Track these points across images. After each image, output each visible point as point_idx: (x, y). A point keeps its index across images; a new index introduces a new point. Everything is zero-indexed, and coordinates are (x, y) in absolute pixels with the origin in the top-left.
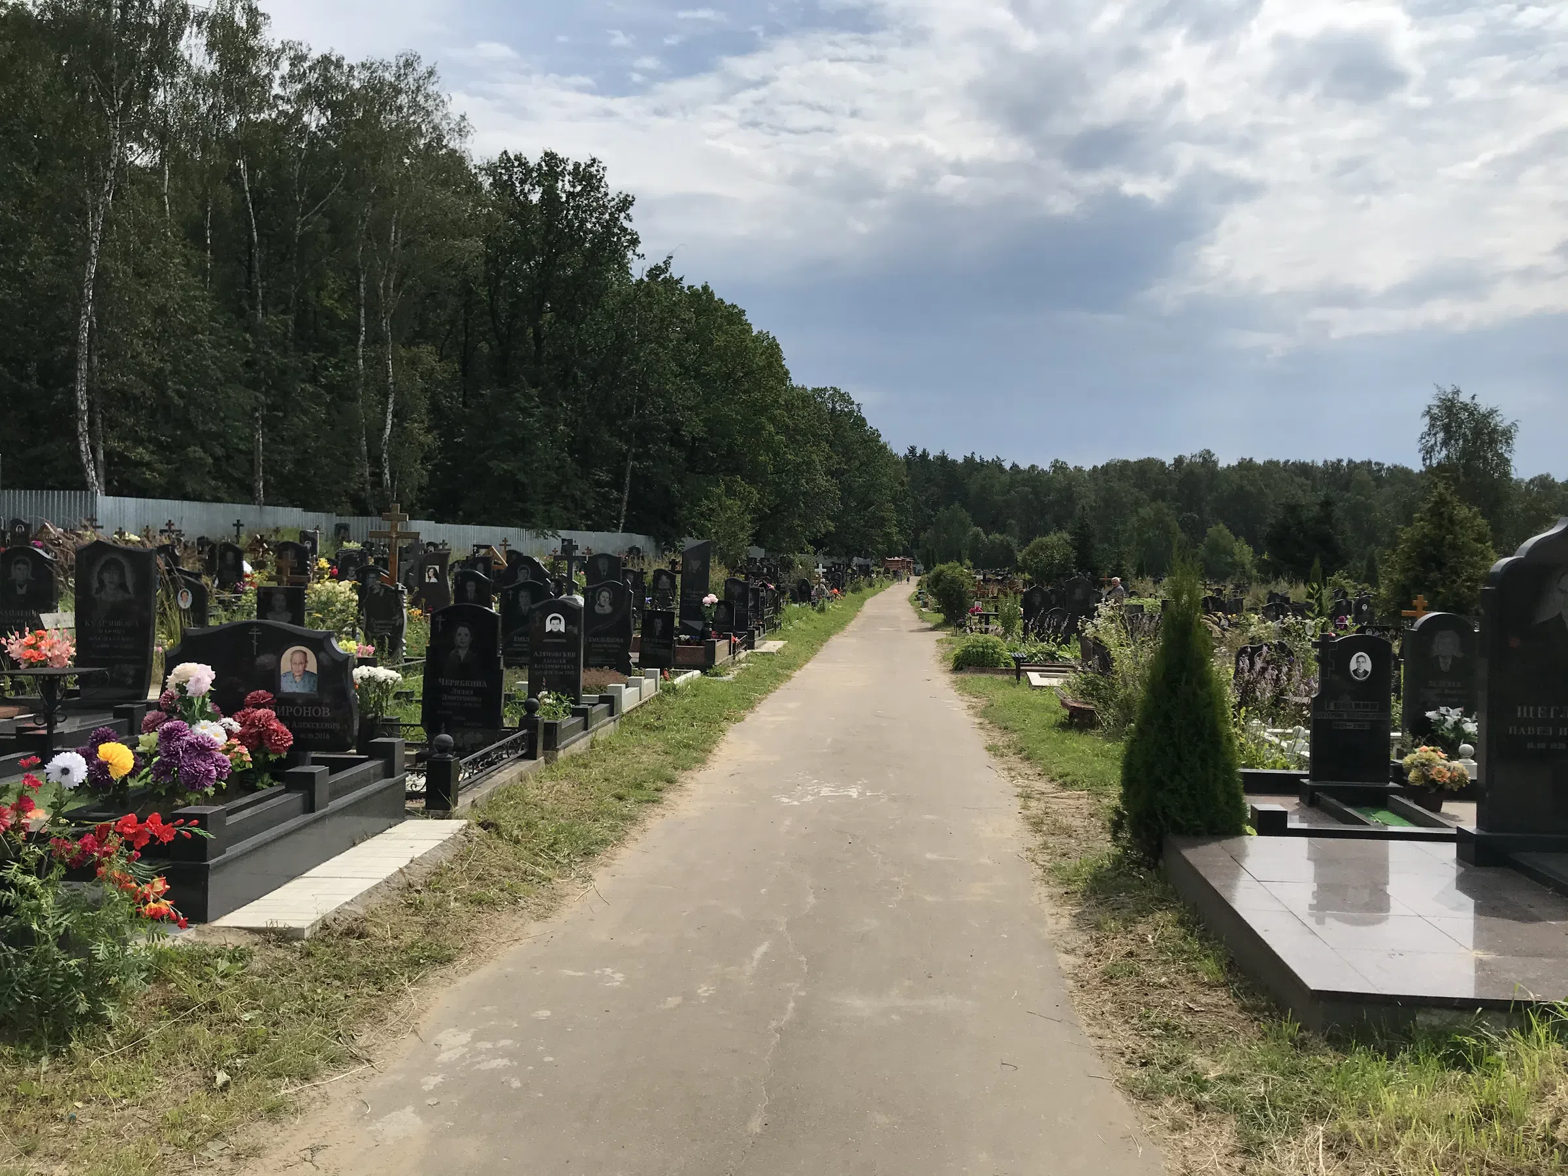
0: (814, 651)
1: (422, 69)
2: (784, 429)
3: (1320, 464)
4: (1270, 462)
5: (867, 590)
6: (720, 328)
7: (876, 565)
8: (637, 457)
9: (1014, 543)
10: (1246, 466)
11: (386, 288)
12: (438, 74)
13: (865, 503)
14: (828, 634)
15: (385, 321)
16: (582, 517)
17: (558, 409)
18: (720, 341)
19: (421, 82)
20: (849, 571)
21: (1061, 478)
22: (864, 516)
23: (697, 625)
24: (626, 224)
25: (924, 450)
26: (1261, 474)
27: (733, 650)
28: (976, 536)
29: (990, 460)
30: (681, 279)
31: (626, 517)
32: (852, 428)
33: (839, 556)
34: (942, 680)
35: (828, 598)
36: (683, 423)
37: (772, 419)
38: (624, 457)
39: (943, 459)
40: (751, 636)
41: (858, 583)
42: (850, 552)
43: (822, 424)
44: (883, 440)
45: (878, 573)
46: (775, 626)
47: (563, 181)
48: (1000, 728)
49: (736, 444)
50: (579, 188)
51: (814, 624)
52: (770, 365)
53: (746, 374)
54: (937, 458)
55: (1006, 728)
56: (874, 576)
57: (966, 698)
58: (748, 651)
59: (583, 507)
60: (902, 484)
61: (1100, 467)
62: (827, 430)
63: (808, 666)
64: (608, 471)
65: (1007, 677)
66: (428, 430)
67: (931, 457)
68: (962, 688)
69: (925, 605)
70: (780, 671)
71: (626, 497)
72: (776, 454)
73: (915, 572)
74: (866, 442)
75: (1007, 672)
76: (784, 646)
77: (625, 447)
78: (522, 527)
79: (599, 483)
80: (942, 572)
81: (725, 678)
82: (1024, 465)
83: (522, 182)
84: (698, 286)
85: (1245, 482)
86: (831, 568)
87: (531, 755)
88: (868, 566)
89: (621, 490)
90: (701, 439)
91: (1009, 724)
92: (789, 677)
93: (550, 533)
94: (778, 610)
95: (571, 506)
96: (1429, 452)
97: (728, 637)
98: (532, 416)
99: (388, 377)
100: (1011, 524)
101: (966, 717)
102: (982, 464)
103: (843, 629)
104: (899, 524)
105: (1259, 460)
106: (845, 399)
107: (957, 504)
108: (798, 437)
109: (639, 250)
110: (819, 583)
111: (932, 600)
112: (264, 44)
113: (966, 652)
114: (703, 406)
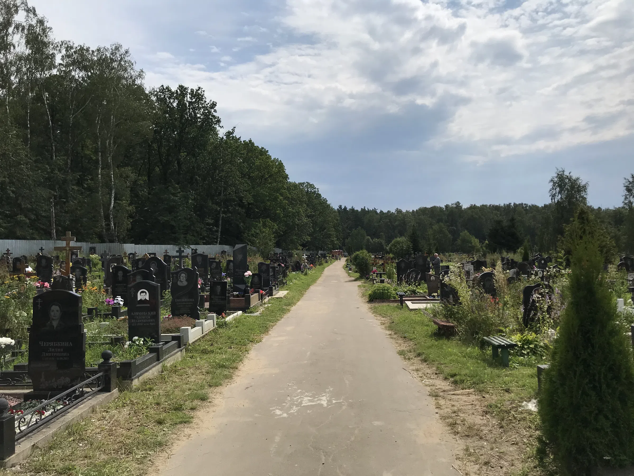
0: (302, 295)
1: (122, 51)
2: (286, 198)
3: (503, 205)
4: (483, 205)
5: (325, 264)
6: (257, 157)
7: (328, 253)
8: (224, 212)
9: (383, 242)
10: (473, 208)
11: (110, 144)
12: (130, 52)
13: (322, 229)
14: (309, 286)
15: (109, 158)
16: (201, 239)
17: (189, 193)
18: (258, 163)
19: (123, 56)
20: (317, 256)
21: (400, 215)
22: (322, 234)
23: (242, 287)
24: (215, 114)
25: (345, 207)
26: (480, 211)
27: (261, 297)
28: (368, 240)
29: (371, 210)
30: (240, 138)
31: (220, 238)
32: (315, 198)
33: (313, 250)
34: (365, 307)
35: (309, 269)
36: (243, 197)
37: (281, 194)
38: (219, 213)
39: (353, 210)
40: (271, 290)
41: (321, 261)
42: (318, 249)
43: (303, 196)
44: (328, 203)
45: (329, 257)
46: (284, 284)
47: (187, 97)
48: (402, 337)
49: (267, 206)
50: (194, 100)
51: (302, 281)
52: (279, 171)
53: (270, 176)
54: (351, 209)
55: (405, 337)
56: (328, 258)
57: (379, 318)
58: (270, 297)
59: (201, 235)
60: (337, 220)
61: (415, 210)
62: (305, 199)
63: (299, 303)
64: (212, 219)
65: (396, 304)
66: (130, 205)
67: (348, 209)
68: (375, 311)
69: (350, 269)
70: (285, 307)
71: (220, 230)
72: (284, 209)
73: (344, 256)
74: (322, 204)
75: (395, 301)
76: (288, 294)
77: (219, 209)
78: (174, 244)
79: (208, 224)
80: (358, 255)
81: (255, 314)
82: (385, 211)
83: (170, 98)
84: (247, 141)
85: (474, 214)
86: (309, 256)
87: (107, 389)
88: (325, 254)
89: (217, 226)
90: (251, 204)
91: (406, 335)
92: (289, 310)
93: (186, 247)
94: (285, 275)
95: (195, 234)
96: (553, 196)
97: (258, 292)
98: (177, 196)
99: (111, 182)
100: (382, 235)
101: (381, 330)
102: (369, 211)
103: (316, 282)
104: (337, 237)
105: (478, 205)
106: (312, 186)
107: (360, 227)
108: (293, 202)
109: (221, 125)
110: (304, 262)
111: (353, 267)
112: (50, 41)
113: (374, 292)
114: (252, 190)
